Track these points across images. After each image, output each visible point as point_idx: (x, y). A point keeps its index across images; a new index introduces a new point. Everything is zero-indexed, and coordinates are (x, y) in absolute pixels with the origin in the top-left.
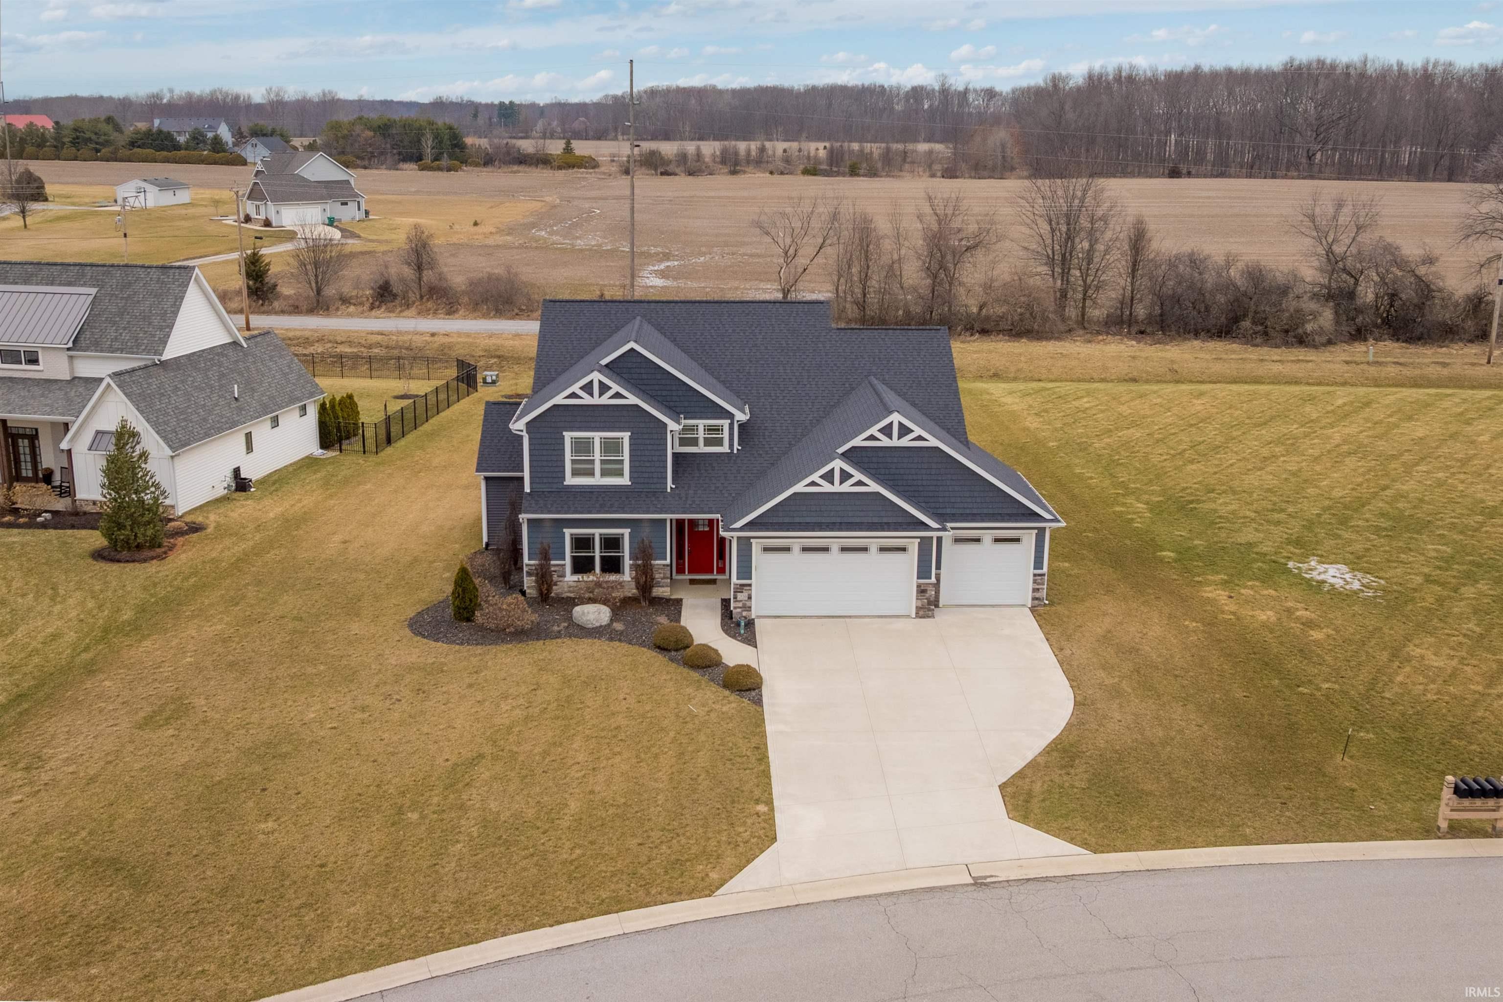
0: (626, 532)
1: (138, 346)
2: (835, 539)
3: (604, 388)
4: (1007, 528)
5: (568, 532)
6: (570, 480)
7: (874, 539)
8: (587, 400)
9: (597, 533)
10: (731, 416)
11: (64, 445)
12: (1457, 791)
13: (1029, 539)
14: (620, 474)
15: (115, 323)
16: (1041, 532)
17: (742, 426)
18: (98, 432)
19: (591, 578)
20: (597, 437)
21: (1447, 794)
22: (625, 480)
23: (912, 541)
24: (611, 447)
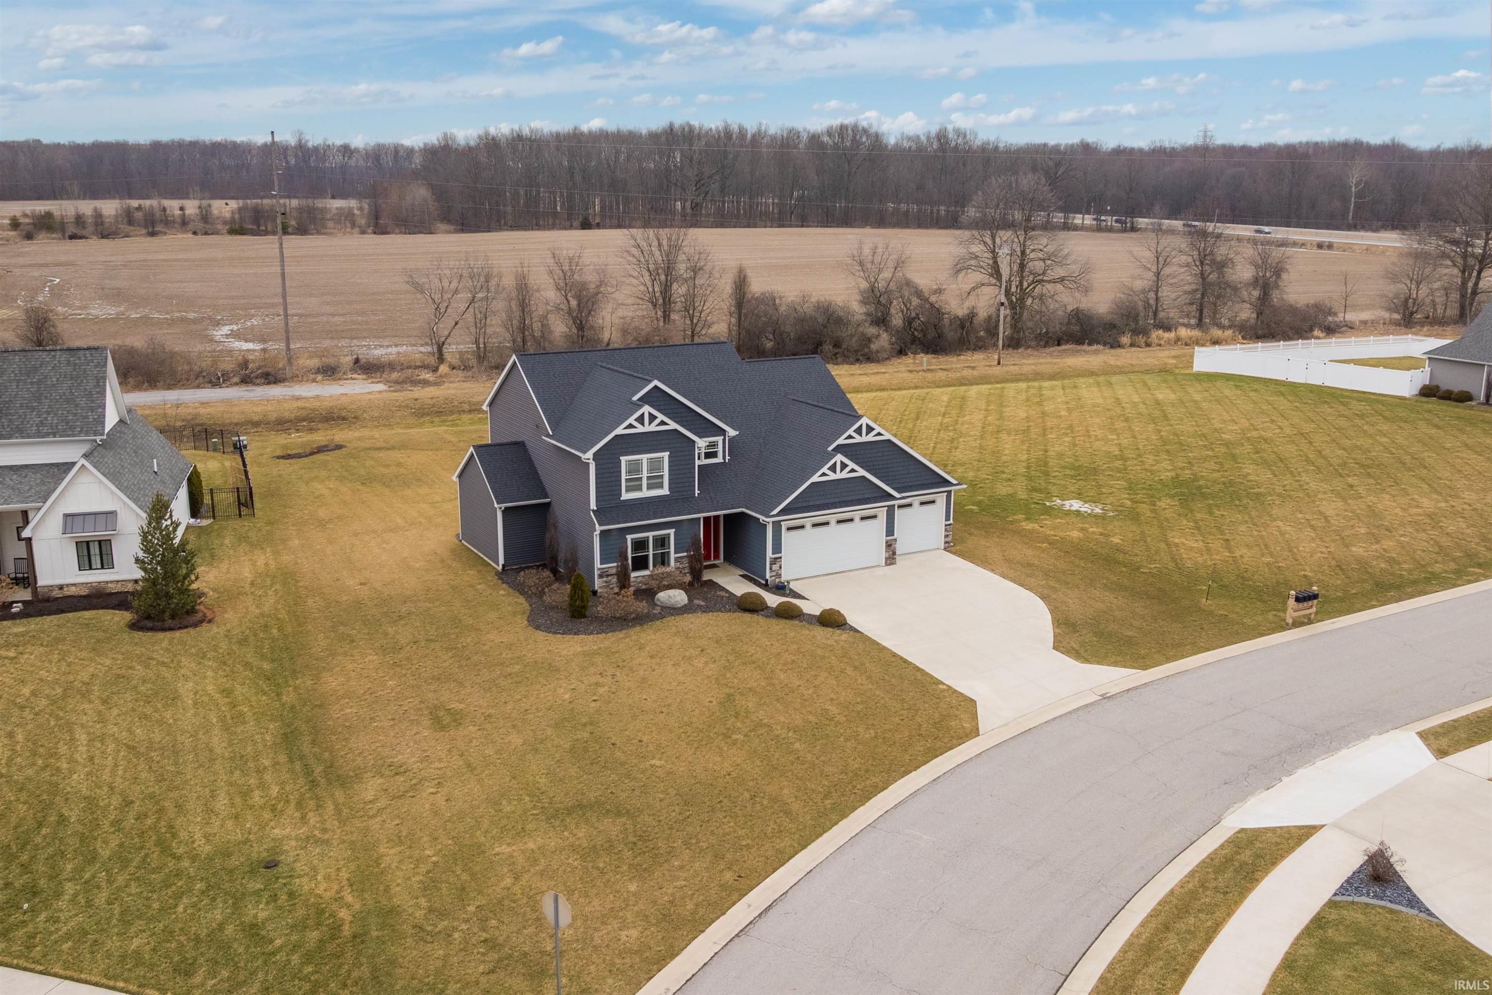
0: (672, 532)
1: (72, 428)
2: (832, 515)
3: (652, 418)
4: (927, 494)
5: (629, 538)
6: (625, 496)
7: (856, 512)
8: (640, 429)
9: (651, 535)
10: (723, 432)
11: (26, 534)
12: (1298, 600)
13: (941, 500)
14: (660, 486)
15: (33, 409)
16: (949, 492)
17: (732, 440)
18: (66, 516)
19: (646, 573)
20: (644, 458)
21: (1291, 602)
22: (665, 491)
23: (880, 510)
24: (655, 465)
